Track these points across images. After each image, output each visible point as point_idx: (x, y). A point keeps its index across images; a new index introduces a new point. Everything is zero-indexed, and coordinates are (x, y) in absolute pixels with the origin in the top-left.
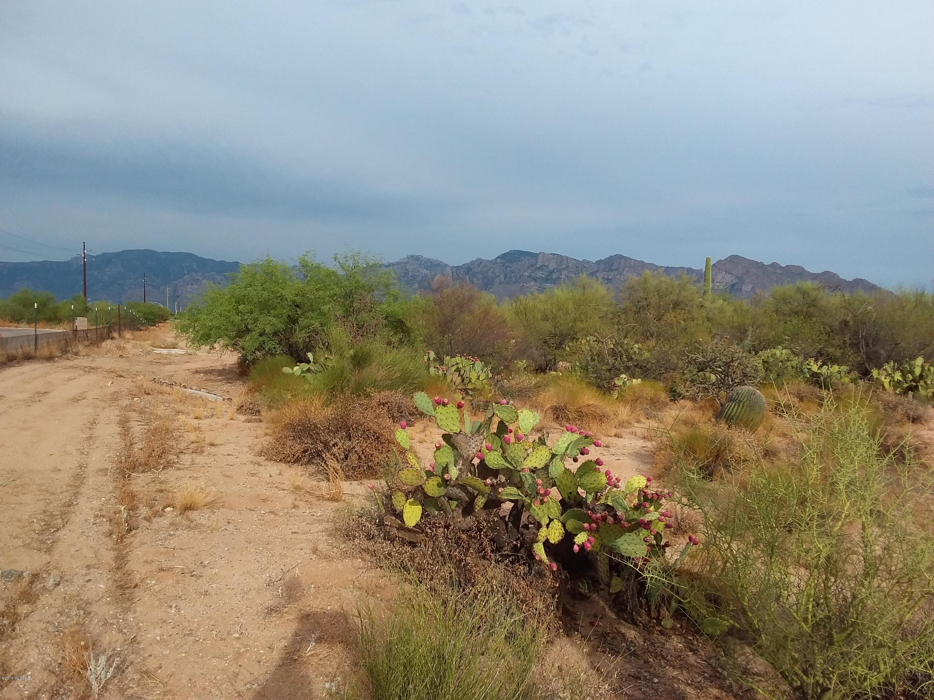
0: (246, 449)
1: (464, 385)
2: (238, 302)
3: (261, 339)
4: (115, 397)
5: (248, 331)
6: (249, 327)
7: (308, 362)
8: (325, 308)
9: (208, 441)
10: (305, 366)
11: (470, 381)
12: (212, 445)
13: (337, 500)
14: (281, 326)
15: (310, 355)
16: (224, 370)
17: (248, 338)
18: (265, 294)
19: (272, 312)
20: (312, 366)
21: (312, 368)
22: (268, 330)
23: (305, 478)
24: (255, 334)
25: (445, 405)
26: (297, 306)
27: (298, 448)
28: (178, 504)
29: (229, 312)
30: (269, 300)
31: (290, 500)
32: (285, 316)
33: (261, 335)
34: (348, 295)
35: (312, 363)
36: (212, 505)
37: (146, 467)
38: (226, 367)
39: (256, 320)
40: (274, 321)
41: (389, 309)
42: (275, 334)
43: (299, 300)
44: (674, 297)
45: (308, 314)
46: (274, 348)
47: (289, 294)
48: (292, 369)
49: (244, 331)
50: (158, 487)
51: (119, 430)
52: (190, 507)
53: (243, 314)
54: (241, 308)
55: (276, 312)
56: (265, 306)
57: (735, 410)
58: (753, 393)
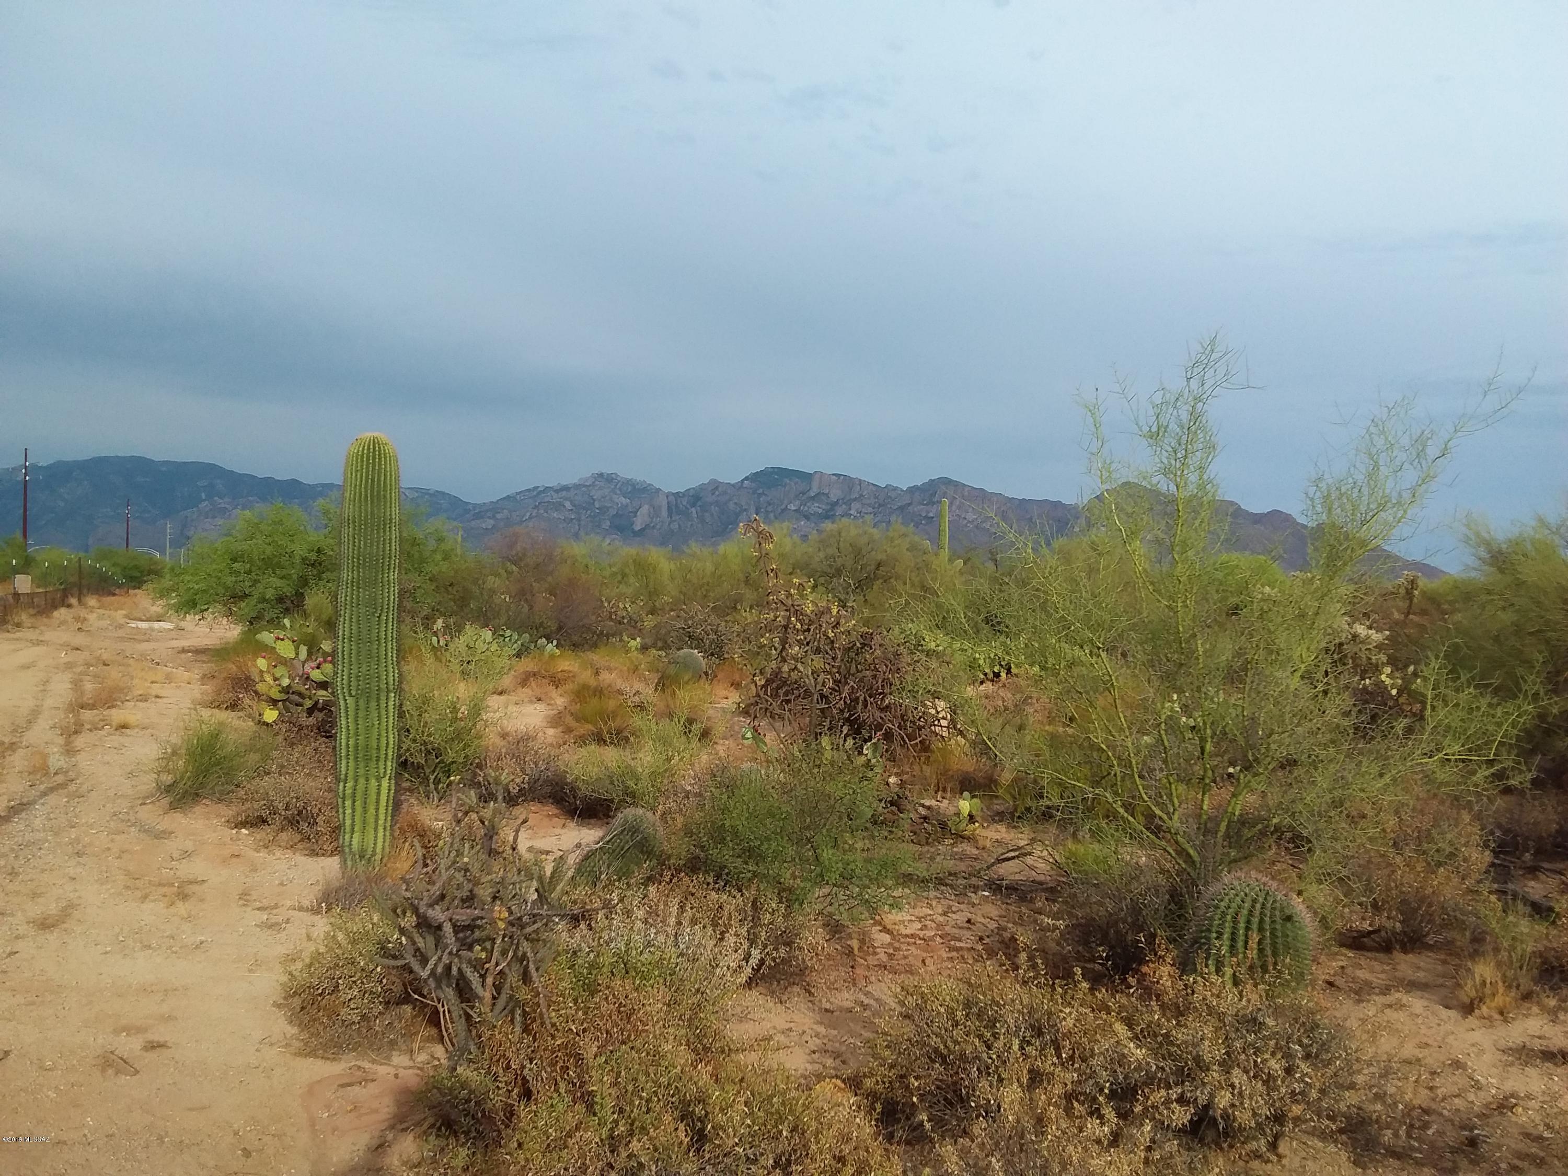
2: (234, 560)
3: (260, 606)
4: (69, 666)
5: (245, 595)
6: (246, 591)
7: (284, 628)
9: (154, 693)
12: (157, 697)
14: (288, 591)
17: (243, 605)
18: (269, 550)
19: (278, 571)
22: (270, 594)
25: (283, 640)
28: (114, 724)
29: (221, 571)
30: (275, 556)
32: (295, 577)
35: (288, 630)
36: (141, 728)
37: (93, 707)
39: (256, 582)
40: (280, 583)
43: (313, 556)
45: (324, 576)
47: (300, 550)
49: (240, 596)
50: (101, 717)
51: (70, 686)
52: (124, 726)
53: (237, 573)
54: (236, 566)
55: (284, 572)
56: (270, 564)
57: (672, 670)
58: (691, 655)
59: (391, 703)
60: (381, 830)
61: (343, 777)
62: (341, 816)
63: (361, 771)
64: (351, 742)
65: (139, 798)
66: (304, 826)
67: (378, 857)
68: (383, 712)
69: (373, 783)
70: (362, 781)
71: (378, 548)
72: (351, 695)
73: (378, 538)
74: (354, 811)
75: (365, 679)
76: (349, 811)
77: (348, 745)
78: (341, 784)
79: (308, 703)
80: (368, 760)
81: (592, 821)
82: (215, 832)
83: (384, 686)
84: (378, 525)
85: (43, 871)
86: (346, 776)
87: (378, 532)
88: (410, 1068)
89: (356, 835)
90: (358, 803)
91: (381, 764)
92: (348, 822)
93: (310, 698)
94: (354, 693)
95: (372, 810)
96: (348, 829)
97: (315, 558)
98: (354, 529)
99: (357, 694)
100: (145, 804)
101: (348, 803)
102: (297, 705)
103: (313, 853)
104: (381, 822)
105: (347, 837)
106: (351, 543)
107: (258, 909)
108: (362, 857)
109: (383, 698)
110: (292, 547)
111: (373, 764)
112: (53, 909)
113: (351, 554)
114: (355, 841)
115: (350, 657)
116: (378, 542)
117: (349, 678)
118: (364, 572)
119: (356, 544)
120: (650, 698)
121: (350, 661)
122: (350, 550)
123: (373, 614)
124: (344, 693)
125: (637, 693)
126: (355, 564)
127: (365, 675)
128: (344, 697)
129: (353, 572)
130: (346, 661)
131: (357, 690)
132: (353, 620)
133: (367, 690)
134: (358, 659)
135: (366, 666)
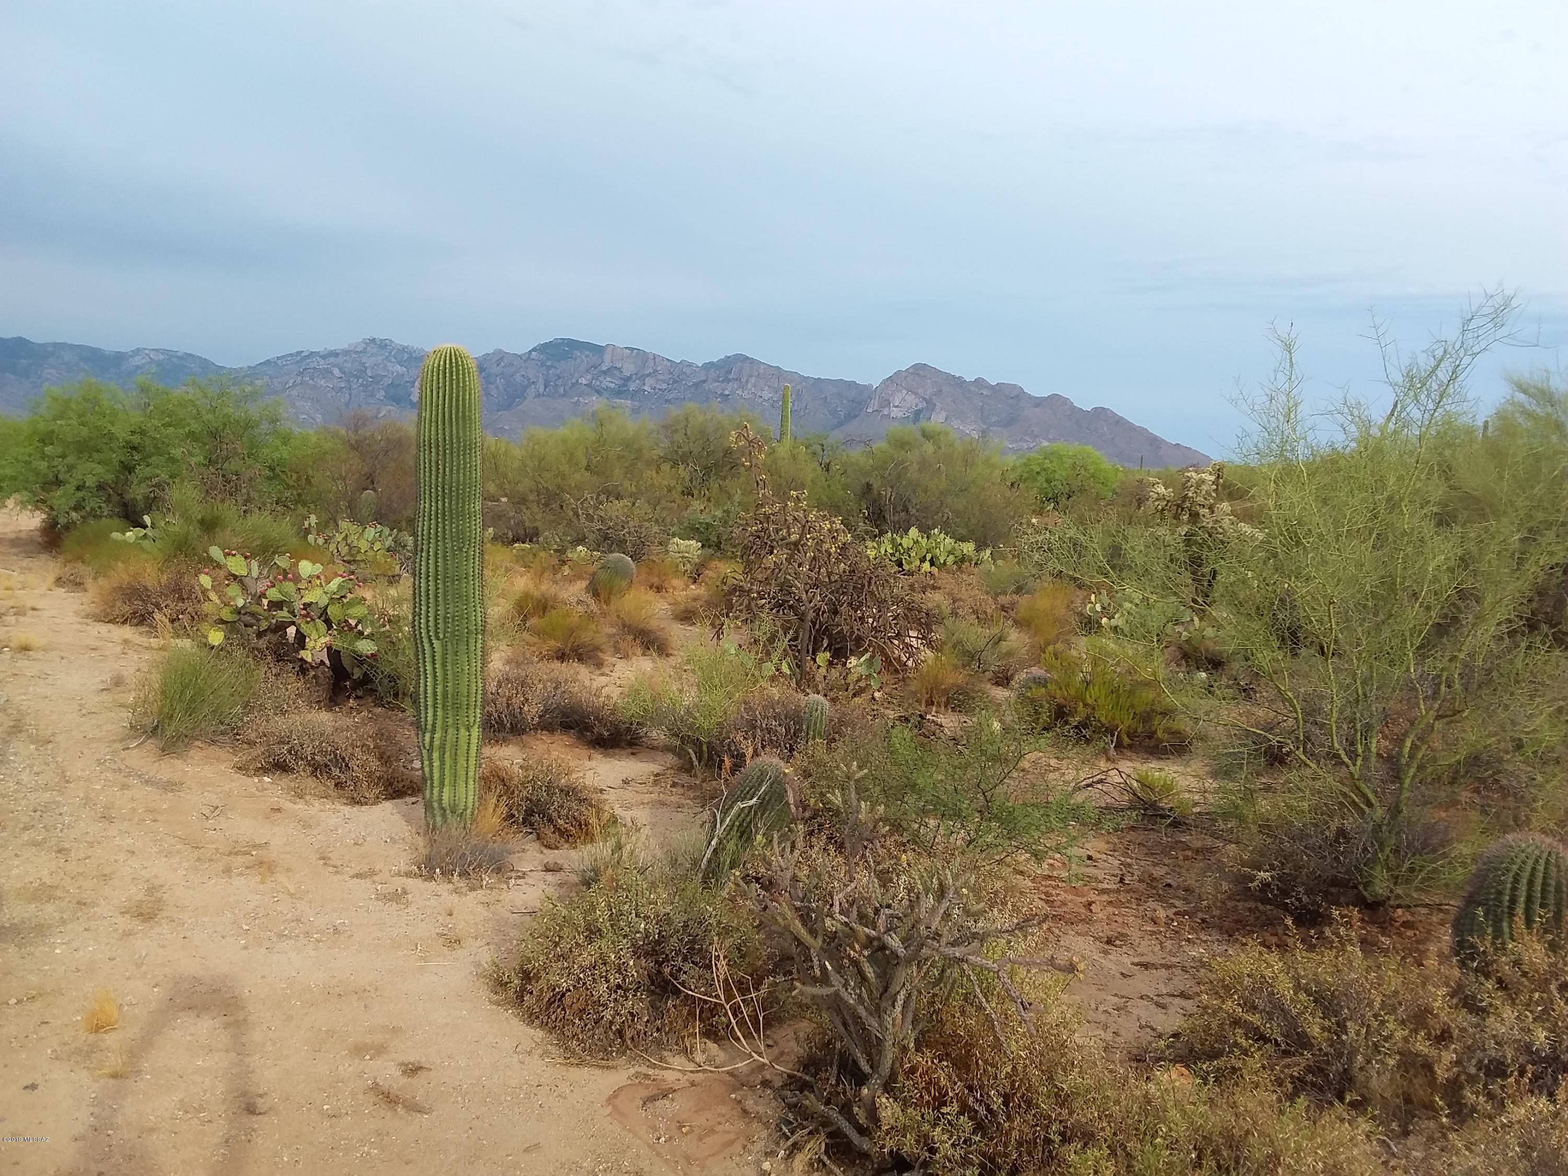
0: (71, 614)
1: (352, 555)
2: (43, 442)
3: (80, 494)
5: (58, 483)
6: (61, 477)
8: (177, 452)
10: (141, 532)
11: (359, 552)
12: (34, 609)
13: (165, 650)
14: (110, 478)
15: (147, 519)
16: (18, 538)
17: (59, 492)
18: (85, 432)
19: (95, 455)
20: (149, 531)
21: (150, 534)
22: (90, 481)
23: (136, 636)
24: (70, 488)
25: (234, 555)
26: (134, 448)
27: (127, 609)
29: (30, 455)
30: (91, 438)
31: (118, 649)
32: (115, 463)
33: (79, 488)
34: (214, 435)
35: (149, 528)
36: (45, 649)
38: (23, 535)
39: (70, 468)
40: (100, 469)
41: (276, 455)
42: (101, 487)
43: (136, 439)
46: (100, 507)
47: (121, 432)
48: (124, 534)
49: (52, 483)
52: (26, 648)
53: (51, 458)
54: (48, 449)
55: (101, 456)
56: (85, 448)
57: (602, 575)
58: (622, 560)
59: (479, 646)
60: (471, 782)
61: (429, 727)
62: (427, 769)
63: (450, 721)
64: (439, 690)
65: (114, 741)
66: (336, 772)
67: (469, 811)
68: (472, 656)
69: (463, 731)
70: (451, 731)
71: (464, 475)
72: (438, 638)
73: (465, 463)
74: (442, 763)
75: (453, 620)
76: (436, 764)
77: (435, 694)
78: (428, 735)
79: (264, 625)
80: (457, 707)
81: (617, 751)
82: (232, 781)
83: (473, 628)
84: (464, 450)
85: (91, 844)
86: (434, 726)
87: (464, 458)
88: (698, 1071)
89: (446, 789)
90: (447, 755)
91: (471, 712)
92: (436, 775)
93: (266, 619)
94: (441, 636)
95: (462, 761)
96: (436, 783)
97: (139, 441)
98: (438, 454)
99: (445, 637)
100: (128, 748)
101: (435, 755)
102: (246, 626)
103: (355, 802)
104: (471, 774)
105: (436, 791)
106: (433, 469)
107: (358, 876)
108: (453, 812)
109: (472, 641)
110: (113, 430)
111: (463, 712)
112: (137, 893)
113: (434, 482)
114: (445, 796)
115: (436, 596)
116: (465, 468)
117: (436, 619)
118: (450, 503)
119: (441, 471)
120: (594, 607)
121: (436, 601)
122: (433, 477)
123: (460, 549)
124: (429, 637)
125: (579, 602)
126: (440, 493)
127: (454, 617)
128: (430, 641)
129: (437, 502)
130: (431, 601)
131: (445, 632)
132: (439, 556)
133: (456, 633)
134: (445, 599)
135: (455, 607)
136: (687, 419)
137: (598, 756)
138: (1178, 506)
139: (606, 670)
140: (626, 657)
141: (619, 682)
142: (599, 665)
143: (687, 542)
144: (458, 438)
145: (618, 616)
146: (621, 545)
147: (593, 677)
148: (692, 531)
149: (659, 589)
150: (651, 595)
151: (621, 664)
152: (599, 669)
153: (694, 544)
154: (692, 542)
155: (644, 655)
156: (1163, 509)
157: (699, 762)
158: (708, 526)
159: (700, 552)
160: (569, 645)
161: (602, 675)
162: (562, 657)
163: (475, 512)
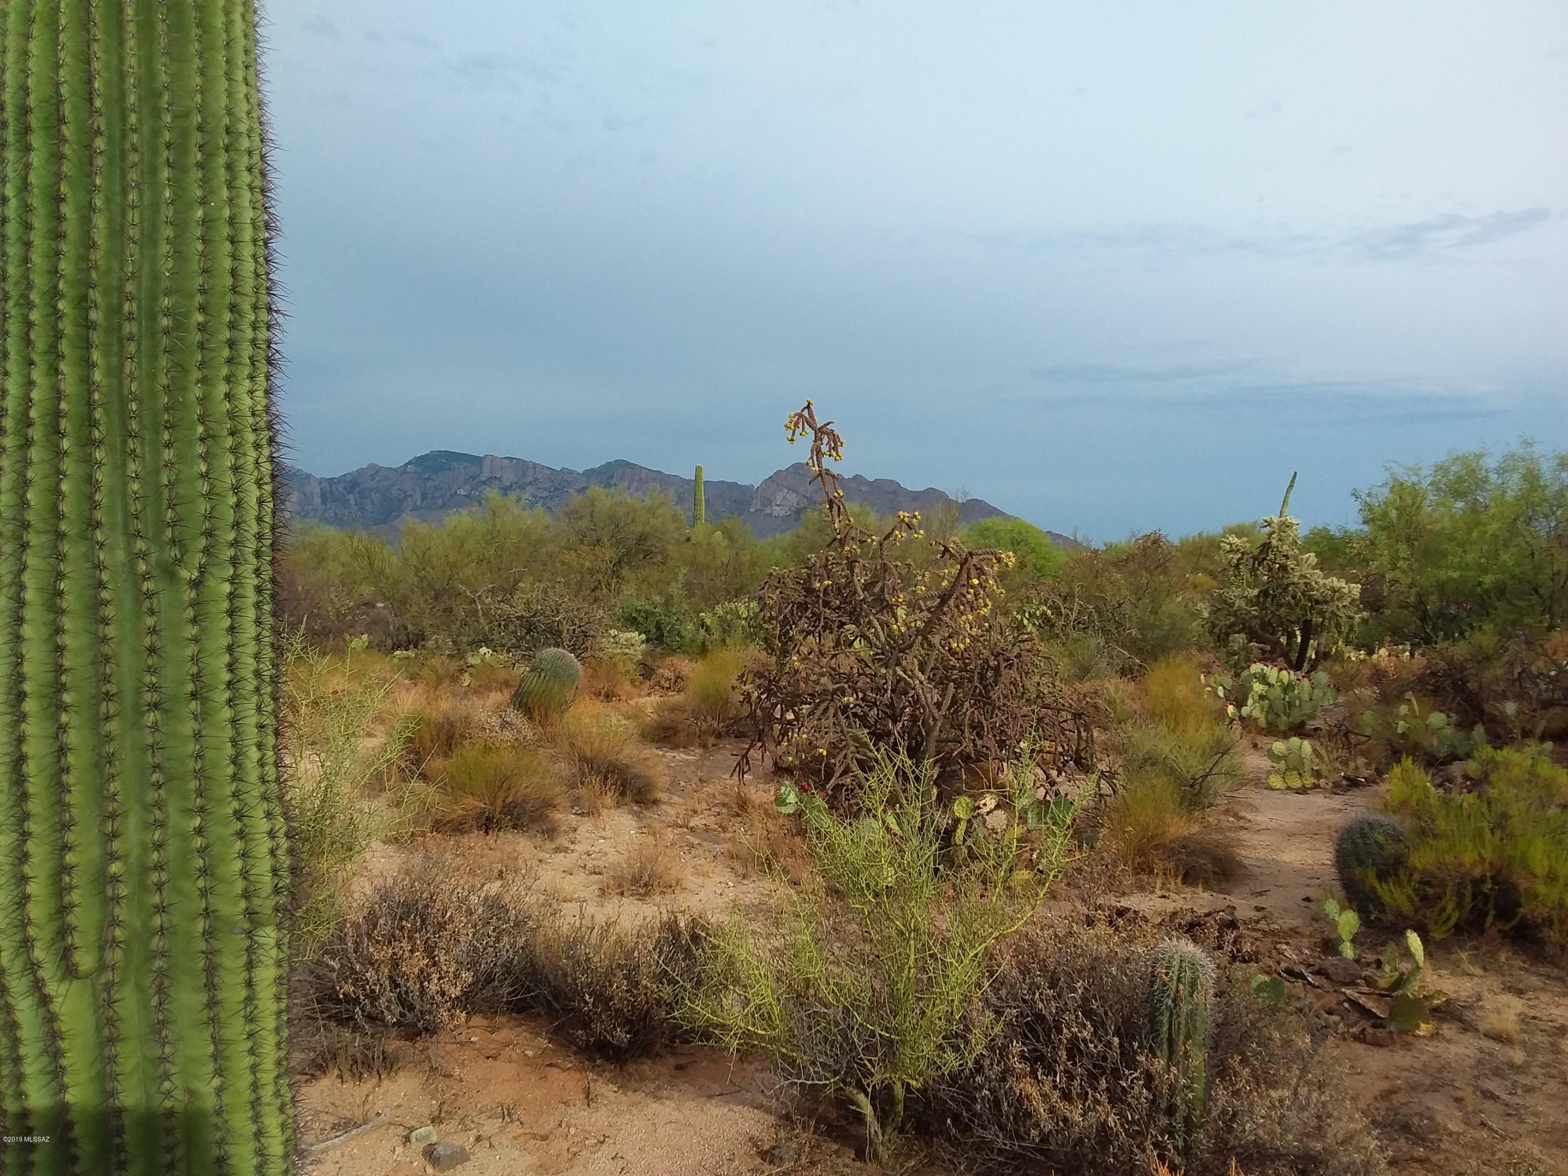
44: (639, 529)
57: (534, 683)
58: (562, 657)
59: (266, 974)
68: (236, 1029)
71: (179, 254)
72: (70, 972)
75: (142, 886)
83: (234, 909)
84: (179, 147)
87: (176, 183)
94: (85, 960)
98: (57, 157)
99: (102, 966)
106: (39, 222)
113: (39, 280)
115: (59, 787)
116: (180, 224)
117: (59, 890)
118: (116, 372)
119: (70, 227)
120: (529, 732)
121: (61, 806)
122: (37, 259)
123: (169, 572)
124: (33, 967)
125: (504, 725)
126: (67, 326)
127: (145, 870)
128: (38, 985)
129: (54, 371)
130: (34, 806)
131: (104, 944)
132: (68, 602)
133: (156, 943)
134: (102, 796)
135: (148, 826)
136: (593, 505)
137: (605, 1089)
138: (1255, 558)
139: (563, 841)
140: (591, 812)
141: (590, 865)
142: (551, 832)
143: (629, 635)
144: (151, 94)
145: (572, 745)
146: (554, 636)
147: (542, 855)
148: (631, 622)
149: (608, 697)
150: (599, 707)
151: (585, 826)
152: (552, 839)
153: (635, 636)
154: (633, 634)
155: (618, 805)
156: (1237, 566)
157: (883, 1127)
158: (648, 614)
159: (644, 646)
160: (499, 802)
161: (558, 850)
162: (487, 824)
163: (232, 415)
